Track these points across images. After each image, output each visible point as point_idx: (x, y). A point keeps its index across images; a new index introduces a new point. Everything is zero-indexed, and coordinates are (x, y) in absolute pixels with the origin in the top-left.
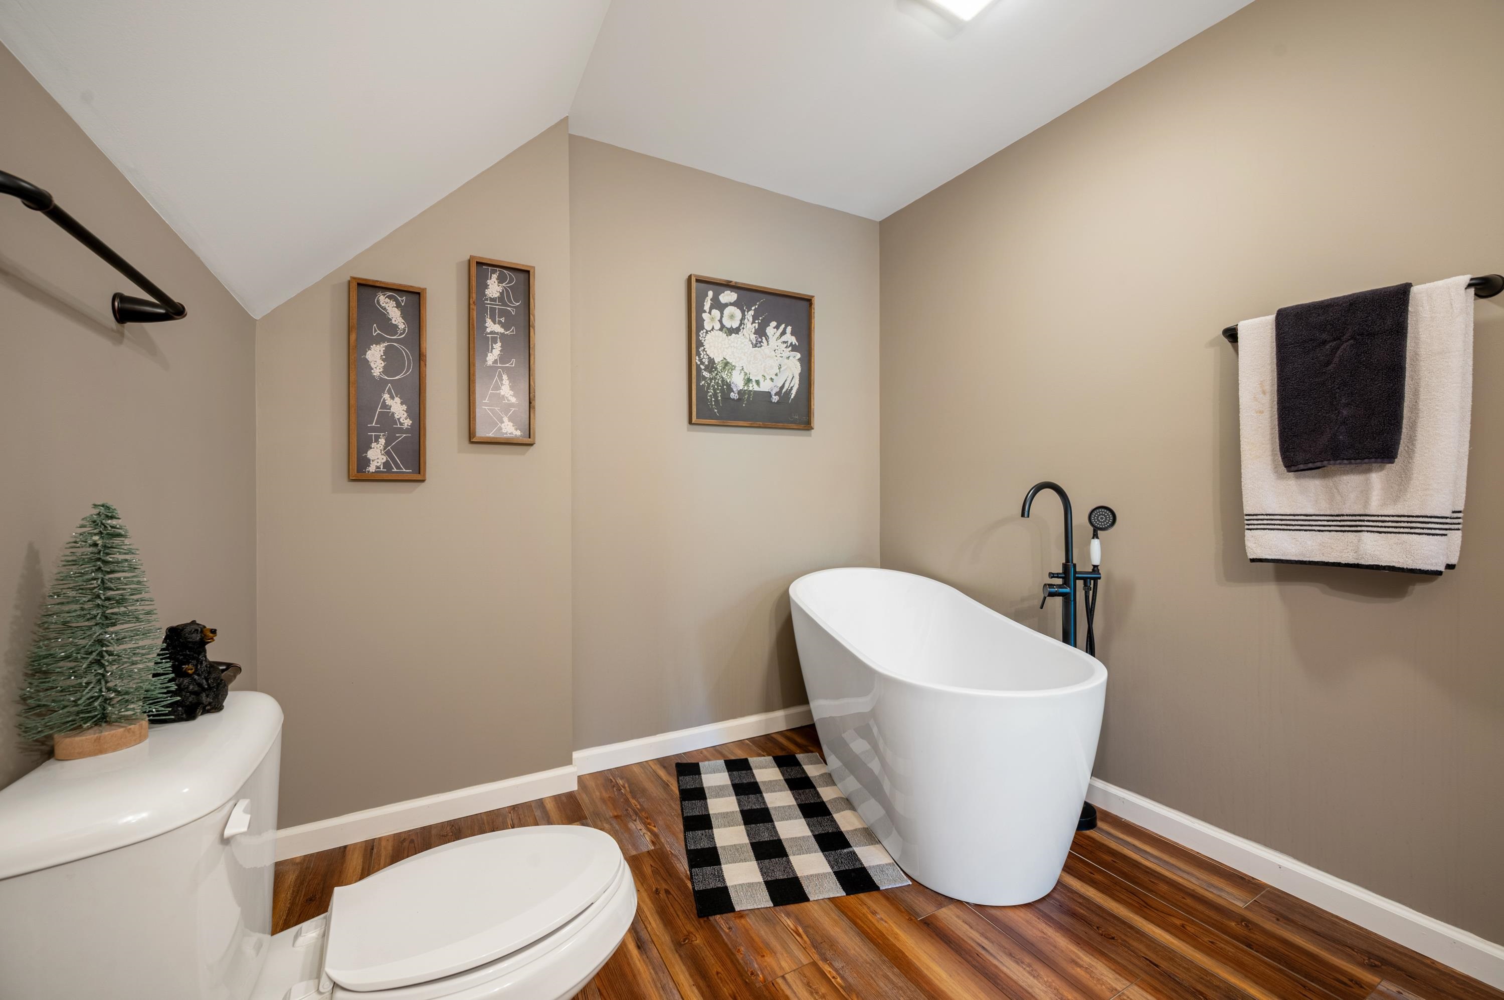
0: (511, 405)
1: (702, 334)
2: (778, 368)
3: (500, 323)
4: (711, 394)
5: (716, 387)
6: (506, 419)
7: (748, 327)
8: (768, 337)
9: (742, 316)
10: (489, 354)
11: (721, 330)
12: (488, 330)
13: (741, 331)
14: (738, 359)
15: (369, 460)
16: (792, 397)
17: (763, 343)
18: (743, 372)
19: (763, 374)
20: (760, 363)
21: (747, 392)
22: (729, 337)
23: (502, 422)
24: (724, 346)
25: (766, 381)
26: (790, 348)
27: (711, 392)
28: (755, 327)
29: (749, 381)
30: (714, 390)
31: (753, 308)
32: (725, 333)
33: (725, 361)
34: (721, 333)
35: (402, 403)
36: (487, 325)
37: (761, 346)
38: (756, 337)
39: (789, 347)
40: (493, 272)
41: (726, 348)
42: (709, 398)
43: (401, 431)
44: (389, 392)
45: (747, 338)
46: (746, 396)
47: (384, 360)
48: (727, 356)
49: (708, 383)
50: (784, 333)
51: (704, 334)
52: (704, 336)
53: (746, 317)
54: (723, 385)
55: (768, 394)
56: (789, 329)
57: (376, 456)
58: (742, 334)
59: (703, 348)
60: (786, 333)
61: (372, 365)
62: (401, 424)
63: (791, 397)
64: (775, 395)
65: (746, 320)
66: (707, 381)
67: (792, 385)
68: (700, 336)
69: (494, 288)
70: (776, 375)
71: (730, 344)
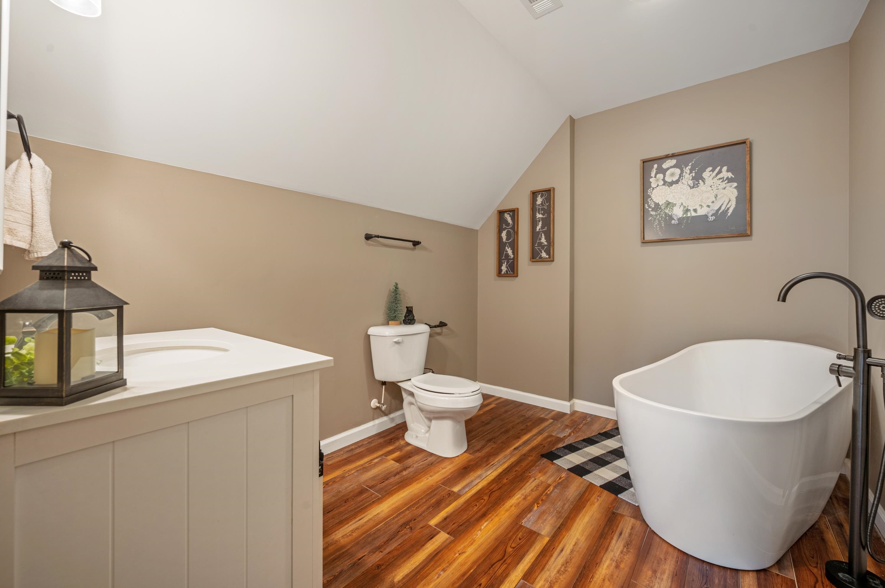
0: (546, 245)
1: (650, 191)
2: (714, 197)
3: (541, 213)
4: (656, 224)
5: (660, 219)
6: (543, 251)
7: (686, 177)
8: (704, 179)
9: (681, 172)
10: (538, 227)
11: (664, 185)
12: (537, 218)
13: (681, 181)
14: (678, 199)
15: (502, 270)
16: (729, 215)
17: (700, 184)
18: (682, 206)
19: (700, 204)
20: (698, 197)
21: (685, 218)
22: (671, 187)
23: (542, 253)
24: (666, 194)
25: (702, 208)
26: (727, 181)
27: (657, 223)
28: (692, 176)
29: (688, 210)
30: (659, 221)
31: (690, 164)
32: (668, 185)
33: (667, 202)
34: (664, 186)
35: (511, 250)
36: (537, 216)
37: (698, 186)
38: (693, 182)
39: (725, 180)
40: (539, 194)
41: (668, 194)
42: (655, 226)
43: (511, 259)
44: (508, 247)
45: (685, 184)
46: (685, 221)
47: (506, 236)
48: (669, 199)
49: (654, 218)
50: (720, 172)
51: (651, 190)
52: (651, 191)
53: (684, 171)
54: (666, 217)
55: (706, 216)
56: (725, 169)
57: (504, 268)
58: (681, 183)
59: (650, 199)
60: (722, 172)
61: (503, 238)
62: (511, 257)
63: (727, 215)
64: (712, 216)
65: (684, 174)
66: (653, 217)
67: (728, 206)
68: (648, 192)
69: (539, 200)
70: (713, 202)
71: (671, 192)
